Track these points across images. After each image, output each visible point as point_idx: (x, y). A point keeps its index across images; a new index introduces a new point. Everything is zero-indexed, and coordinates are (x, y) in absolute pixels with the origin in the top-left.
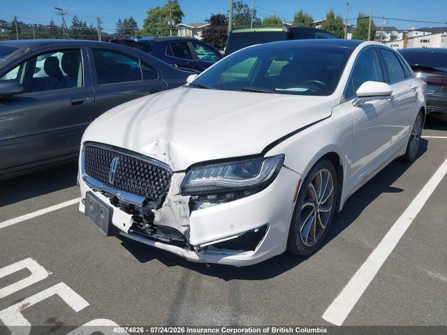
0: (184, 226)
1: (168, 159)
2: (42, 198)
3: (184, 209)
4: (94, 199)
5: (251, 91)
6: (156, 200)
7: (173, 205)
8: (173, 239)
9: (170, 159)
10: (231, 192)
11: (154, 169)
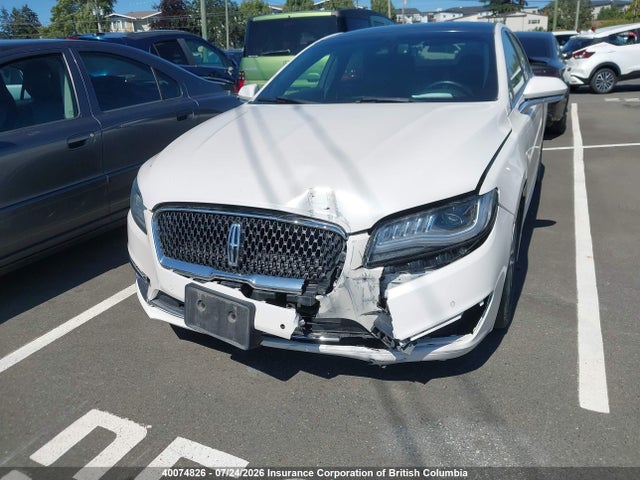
0: (366, 314)
1: (335, 215)
2: (44, 309)
3: (371, 289)
4: (206, 294)
5: (377, 102)
6: (322, 281)
7: (353, 283)
8: (343, 336)
9: (338, 214)
10: (443, 253)
11: (313, 234)
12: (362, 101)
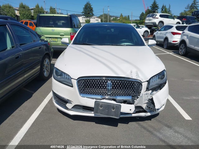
3: (147, 97)
4: (103, 103)
6: (136, 96)
7: (144, 96)
12: (112, 45)
